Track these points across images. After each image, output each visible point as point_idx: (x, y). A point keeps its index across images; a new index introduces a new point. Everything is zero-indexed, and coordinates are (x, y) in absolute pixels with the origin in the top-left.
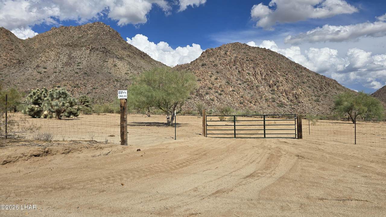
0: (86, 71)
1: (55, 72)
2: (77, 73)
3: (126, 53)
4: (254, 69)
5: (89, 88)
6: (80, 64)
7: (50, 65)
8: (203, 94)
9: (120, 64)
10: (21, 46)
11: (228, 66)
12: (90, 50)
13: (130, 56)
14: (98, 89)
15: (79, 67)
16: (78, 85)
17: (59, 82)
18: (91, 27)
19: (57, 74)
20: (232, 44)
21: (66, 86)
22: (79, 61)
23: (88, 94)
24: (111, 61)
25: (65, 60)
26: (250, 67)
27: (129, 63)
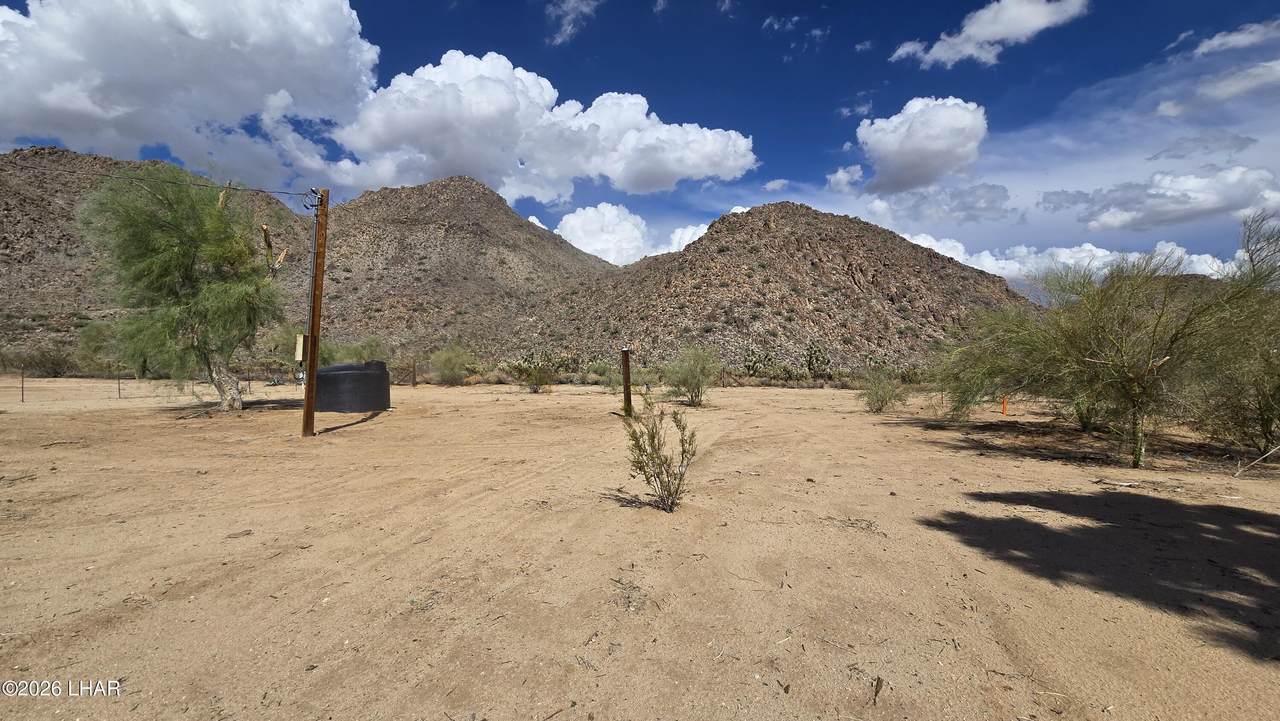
0: (440, 275)
1: (371, 279)
2: (418, 279)
3: (523, 236)
4: (845, 258)
5: (448, 312)
6: (424, 261)
7: (359, 264)
8: (746, 317)
9: (511, 258)
10: (298, 229)
11: (784, 252)
12: (446, 231)
13: (532, 243)
14: (467, 315)
15: (422, 267)
16: (422, 304)
17: (379, 299)
18: (444, 186)
19: (375, 282)
20: (776, 205)
21: (395, 307)
22: (422, 253)
23: (445, 325)
24: (492, 252)
25: (391, 253)
26: (834, 255)
27: (533, 255)
